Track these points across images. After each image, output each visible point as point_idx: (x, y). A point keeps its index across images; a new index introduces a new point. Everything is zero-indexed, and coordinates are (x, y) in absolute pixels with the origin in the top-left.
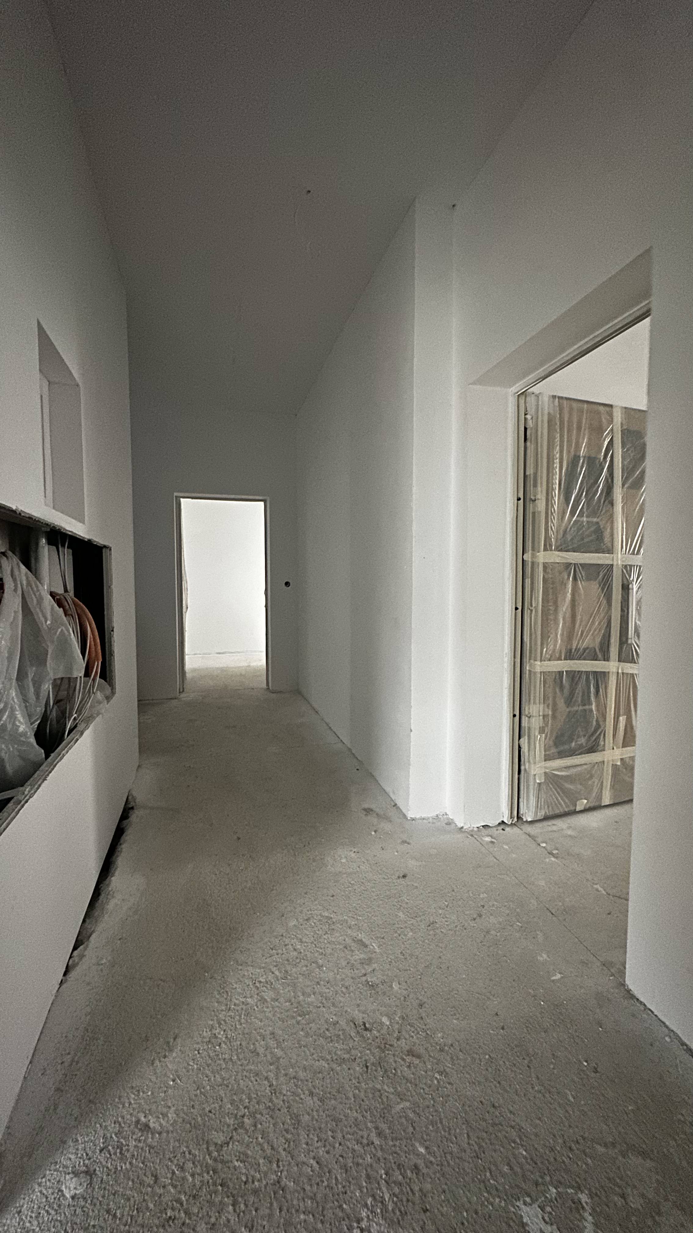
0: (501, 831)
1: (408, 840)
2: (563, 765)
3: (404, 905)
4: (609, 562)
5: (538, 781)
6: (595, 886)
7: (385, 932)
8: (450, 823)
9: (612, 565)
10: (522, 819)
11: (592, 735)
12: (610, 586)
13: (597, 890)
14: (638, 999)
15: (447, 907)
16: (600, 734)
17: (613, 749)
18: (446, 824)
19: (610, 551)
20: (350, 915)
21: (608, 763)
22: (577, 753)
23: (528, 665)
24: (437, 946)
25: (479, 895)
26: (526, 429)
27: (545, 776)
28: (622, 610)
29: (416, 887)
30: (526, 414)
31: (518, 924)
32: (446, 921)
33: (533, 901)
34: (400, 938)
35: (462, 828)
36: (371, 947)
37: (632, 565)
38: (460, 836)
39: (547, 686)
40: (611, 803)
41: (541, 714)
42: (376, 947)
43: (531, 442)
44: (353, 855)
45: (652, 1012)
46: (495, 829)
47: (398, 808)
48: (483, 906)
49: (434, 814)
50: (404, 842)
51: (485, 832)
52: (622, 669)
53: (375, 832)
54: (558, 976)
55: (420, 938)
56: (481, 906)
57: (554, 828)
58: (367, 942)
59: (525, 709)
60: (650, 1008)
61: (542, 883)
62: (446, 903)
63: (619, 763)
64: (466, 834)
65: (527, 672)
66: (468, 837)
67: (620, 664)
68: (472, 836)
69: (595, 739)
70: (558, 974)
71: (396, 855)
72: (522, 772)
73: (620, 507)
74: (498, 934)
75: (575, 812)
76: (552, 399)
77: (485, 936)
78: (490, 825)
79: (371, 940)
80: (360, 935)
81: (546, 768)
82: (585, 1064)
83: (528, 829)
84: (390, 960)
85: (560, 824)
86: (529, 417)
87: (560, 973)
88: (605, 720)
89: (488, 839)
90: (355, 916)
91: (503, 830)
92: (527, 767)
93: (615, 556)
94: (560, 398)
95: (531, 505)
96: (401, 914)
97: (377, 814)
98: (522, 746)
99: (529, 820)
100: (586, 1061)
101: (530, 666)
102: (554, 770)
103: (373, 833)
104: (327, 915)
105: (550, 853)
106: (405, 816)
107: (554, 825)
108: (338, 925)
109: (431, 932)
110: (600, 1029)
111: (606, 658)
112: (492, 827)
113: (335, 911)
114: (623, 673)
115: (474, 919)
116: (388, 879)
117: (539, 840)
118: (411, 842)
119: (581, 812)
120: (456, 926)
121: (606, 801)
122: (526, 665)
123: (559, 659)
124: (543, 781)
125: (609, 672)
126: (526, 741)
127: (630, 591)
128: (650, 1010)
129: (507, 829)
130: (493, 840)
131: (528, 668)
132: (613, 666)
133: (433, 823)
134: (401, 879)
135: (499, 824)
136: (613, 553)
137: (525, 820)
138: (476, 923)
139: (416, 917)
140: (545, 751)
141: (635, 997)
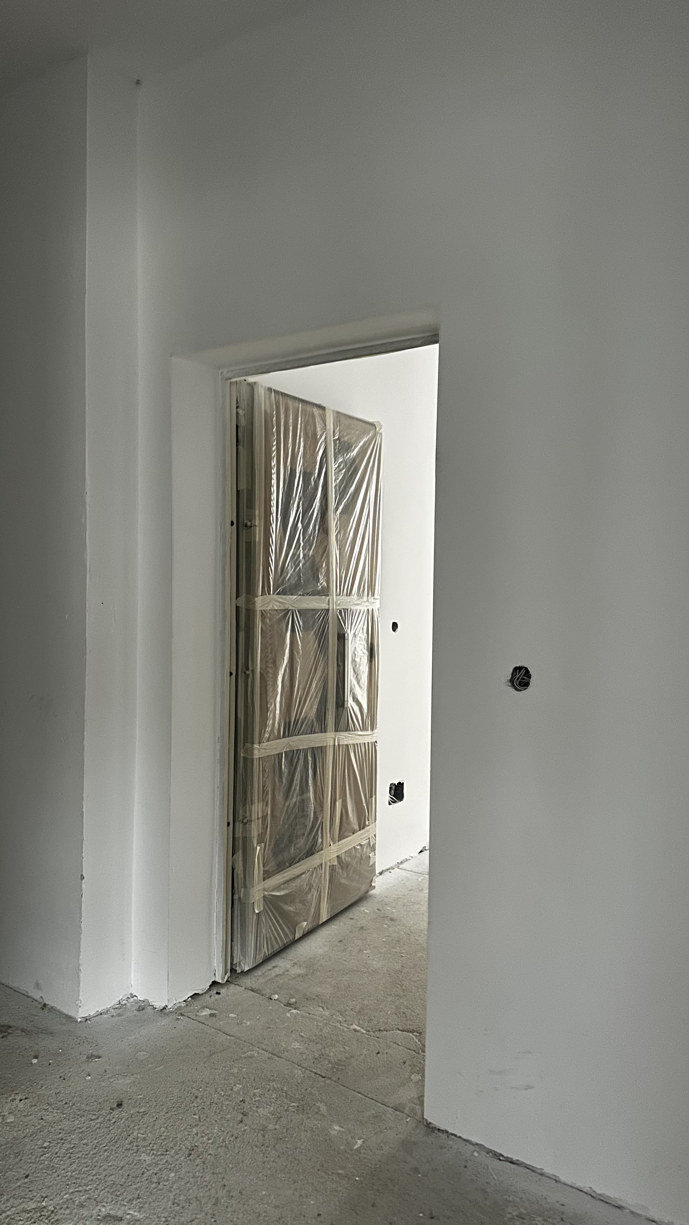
0: (217, 996)
1: (96, 1053)
2: (282, 880)
3: (142, 1143)
4: (324, 606)
5: (257, 911)
6: (352, 1027)
7: (136, 1189)
8: (143, 1007)
9: (328, 610)
10: (236, 970)
11: (310, 833)
12: (327, 636)
13: (355, 1030)
14: (439, 1130)
15: (200, 1121)
16: (318, 830)
17: (330, 845)
18: (139, 1010)
19: (325, 592)
20: (71, 1191)
21: (326, 864)
22: (297, 859)
23: (242, 751)
24: (213, 1173)
25: (232, 1090)
26: (237, 426)
27: (264, 900)
28: (338, 665)
29: (145, 1113)
30: (237, 407)
31: (293, 1104)
32: (209, 1139)
33: (298, 1072)
34: (160, 1187)
35: (164, 1008)
36: (128, 1217)
37: (346, 609)
38: (164, 1022)
39: (266, 775)
40: (329, 918)
41: (260, 816)
42: (135, 1214)
43: (244, 447)
44: (21, 1105)
45: (455, 1135)
46: (208, 996)
47: (52, 1009)
48: (243, 1101)
49: (113, 1002)
50: (91, 1057)
51: (197, 1004)
52: (339, 740)
53: (36, 1057)
54: (360, 1142)
55: (188, 1174)
56: (241, 1102)
57: (277, 971)
58: (120, 1214)
59: (238, 812)
60: (453, 1132)
61: (296, 1045)
62: (197, 1117)
63: (336, 863)
64: (173, 1017)
65: (242, 759)
66: (178, 1019)
67: (335, 735)
68: (182, 1015)
69: (314, 838)
70: (359, 1141)
71: (89, 1081)
72: (236, 903)
73: (334, 537)
74: (277, 1127)
75: (295, 942)
76: (267, 392)
77: (264, 1136)
78: (200, 992)
79: (123, 1208)
80: (103, 1210)
81: (264, 890)
82: (421, 1215)
83: (248, 981)
84: (164, 1219)
85: (282, 964)
86: (241, 412)
87: (359, 1139)
88: (322, 810)
89: (207, 1012)
90: (80, 1188)
91: (218, 993)
92: (242, 895)
93: (331, 597)
94: (277, 392)
95: (244, 531)
96: (143, 1156)
97: (23, 1030)
98: (236, 866)
99: (246, 969)
100: (421, 1212)
101: (246, 751)
102: (273, 891)
103: (35, 1061)
104: (34, 1206)
105: (289, 1005)
106: (70, 1019)
107: (274, 967)
108: (62, 1211)
109: (198, 1161)
110: (420, 1175)
111: (324, 730)
112: (202, 994)
113: (44, 1195)
114: (339, 745)
115: (242, 1121)
116: (98, 1118)
117: (267, 992)
118: (100, 1053)
119: (301, 939)
120: (224, 1141)
121: (324, 917)
122: (240, 751)
123: (279, 737)
124: (262, 909)
125: (325, 746)
126: (241, 859)
127: (346, 641)
128: (452, 1134)
129: (222, 991)
130: (213, 1012)
131: (242, 755)
132: (329, 738)
133: (119, 1015)
134: (116, 1112)
135: (210, 986)
136: (328, 595)
137: (239, 971)
138: (246, 1125)
139: (167, 1151)
140: (264, 866)
141: (435, 1128)
